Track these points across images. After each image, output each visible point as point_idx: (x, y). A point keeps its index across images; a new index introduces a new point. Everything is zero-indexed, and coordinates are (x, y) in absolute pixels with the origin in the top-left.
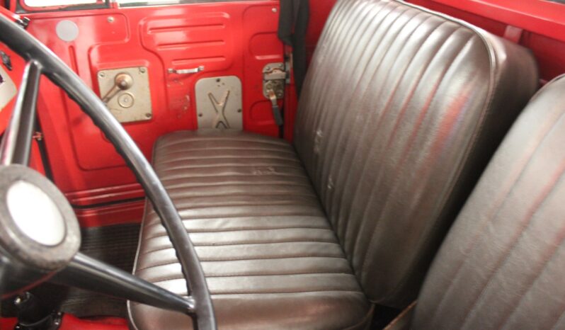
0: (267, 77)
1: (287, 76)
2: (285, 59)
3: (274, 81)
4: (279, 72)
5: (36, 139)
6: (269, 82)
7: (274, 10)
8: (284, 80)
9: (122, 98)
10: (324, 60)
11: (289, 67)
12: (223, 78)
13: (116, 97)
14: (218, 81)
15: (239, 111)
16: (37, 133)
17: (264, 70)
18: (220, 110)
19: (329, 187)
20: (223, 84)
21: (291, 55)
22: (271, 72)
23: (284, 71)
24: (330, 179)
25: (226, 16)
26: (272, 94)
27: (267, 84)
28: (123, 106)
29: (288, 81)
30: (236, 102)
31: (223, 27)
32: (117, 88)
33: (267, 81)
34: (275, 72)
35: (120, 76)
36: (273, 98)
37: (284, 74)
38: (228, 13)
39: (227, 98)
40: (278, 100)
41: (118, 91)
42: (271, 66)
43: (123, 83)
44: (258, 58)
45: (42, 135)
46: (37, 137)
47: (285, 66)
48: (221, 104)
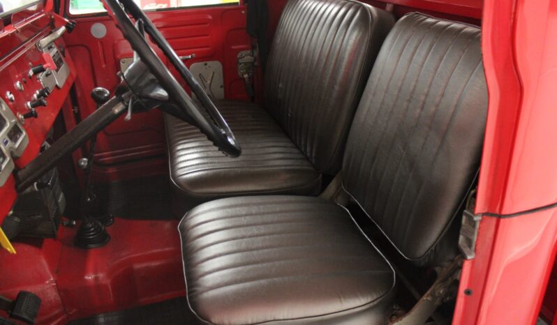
0: (240, 61)
1: (255, 60)
2: (253, 48)
3: (246, 63)
4: (249, 57)
5: (74, 111)
6: (242, 65)
7: (243, 12)
8: (253, 63)
10: (281, 41)
11: (256, 53)
12: (209, 63)
14: (206, 64)
15: (222, 87)
16: (75, 107)
17: (238, 57)
18: (208, 86)
19: (289, 115)
20: (209, 67)
21: (257, 45)
22: (244, 57)
23: (253, 56)
24: (290, 110)
25: (210, 17)
26: (245, 73)
27: (240, 66)
29: (256, 64)
30: (219, 80)
31: (208, 25)
33: (241, 64)
34: (245, 57)
36: (246, 76)
37: (253, 58)
38: (211, 15)
39: (212, 77)
40: (249, 78)
42: (244, 53)
44: (233, 47)
45: (78, 109)
47: (253, 53)
48: (209, 82)
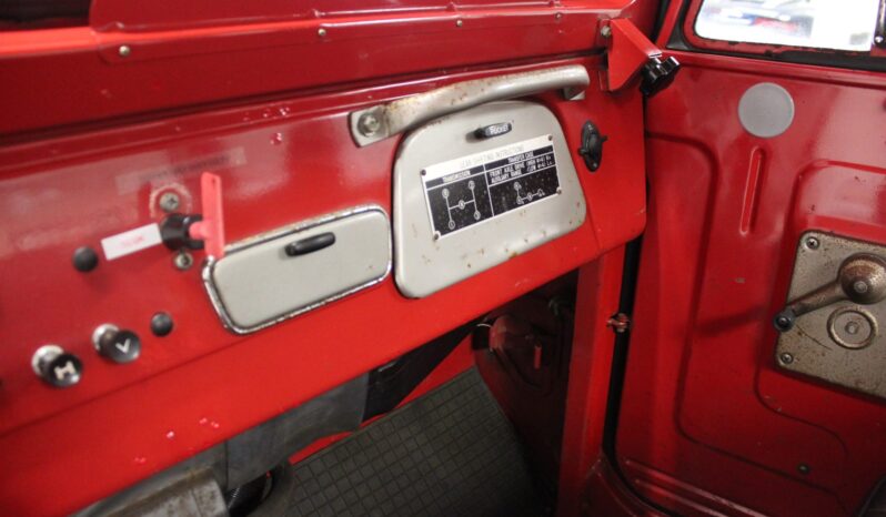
5: (615, 328)
9: (842, 320)
13: (829, 310)
16: (621, 315)
28: (838, 339)
32: (839, 291)
35: (860, 263)
41: (840, 299)
43: (861, 285)
45: (628, 323)
46: (616, 323)
